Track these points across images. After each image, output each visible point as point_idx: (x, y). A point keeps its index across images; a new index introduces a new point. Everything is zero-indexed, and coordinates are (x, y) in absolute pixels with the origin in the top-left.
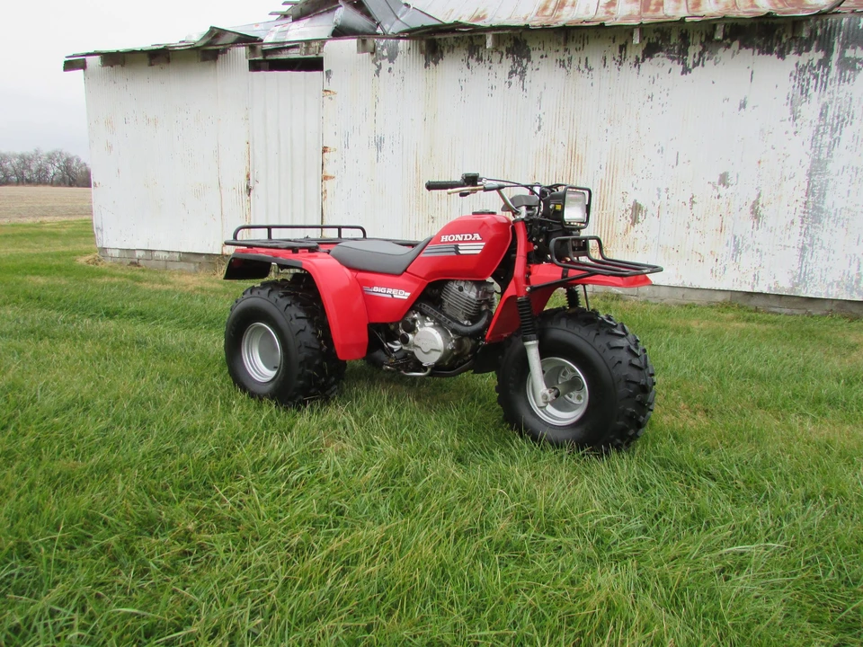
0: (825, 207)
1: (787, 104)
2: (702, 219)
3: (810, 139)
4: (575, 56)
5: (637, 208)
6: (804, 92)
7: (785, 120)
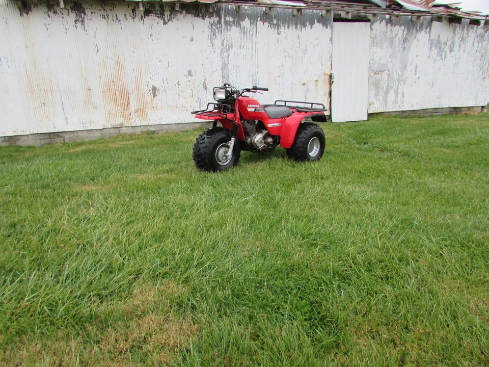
1: (209, 40)
2: (184, 92)
3: (220, 54)
4: (110, 13)
5: (154, 89)
6: (214, 34)
7: (209, 47)
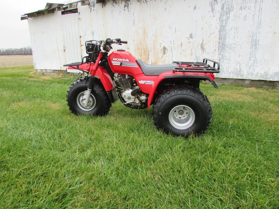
0: (226, 44)
1: (210, 6)
2: (185, 51)
3: (219, 18)
5: (165, 48)
7: (209, 12)
